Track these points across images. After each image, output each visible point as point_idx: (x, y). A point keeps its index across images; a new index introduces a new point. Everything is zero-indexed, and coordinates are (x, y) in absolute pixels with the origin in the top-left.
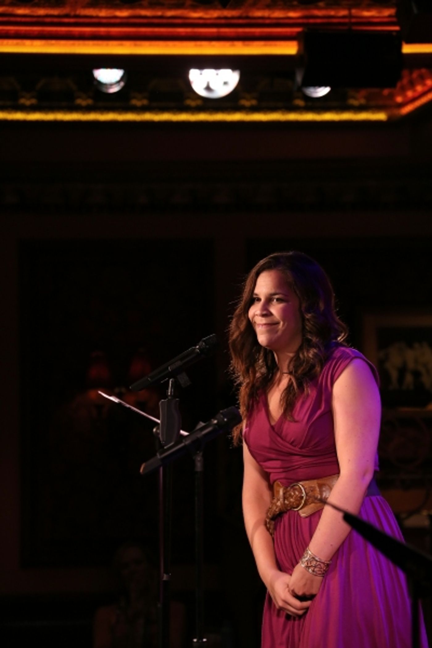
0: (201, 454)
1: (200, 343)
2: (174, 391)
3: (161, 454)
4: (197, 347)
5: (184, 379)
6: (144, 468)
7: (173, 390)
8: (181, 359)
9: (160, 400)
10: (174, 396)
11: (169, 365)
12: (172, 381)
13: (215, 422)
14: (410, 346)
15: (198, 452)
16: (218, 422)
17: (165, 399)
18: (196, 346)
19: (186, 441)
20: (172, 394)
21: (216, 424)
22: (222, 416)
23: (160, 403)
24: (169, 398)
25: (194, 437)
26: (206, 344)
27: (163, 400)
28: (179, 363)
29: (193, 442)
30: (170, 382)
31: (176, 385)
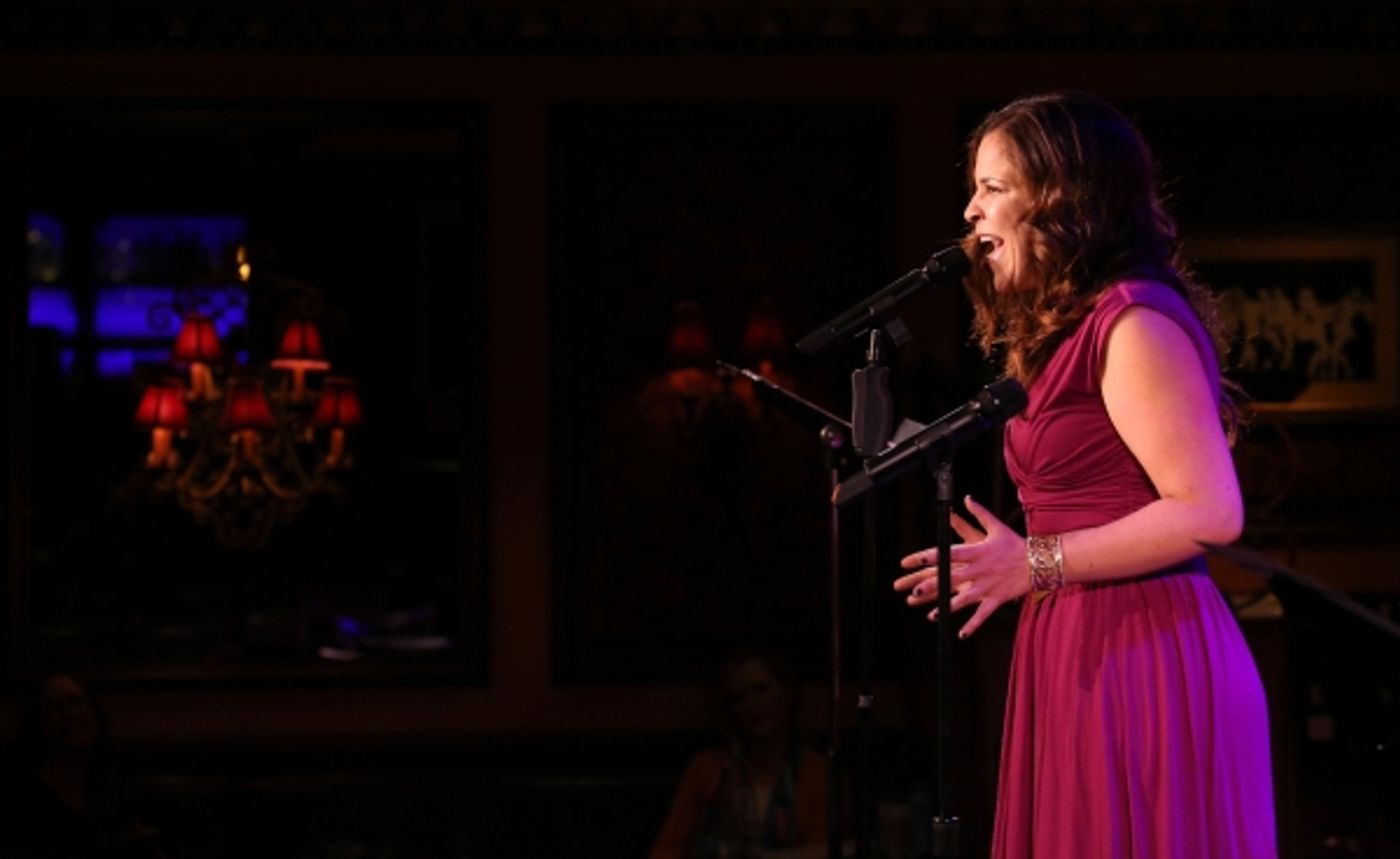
0: (949, 467)
1: (931, 262)
2: (880, 353)
3: (872, 466)
4: (925, 269)
5: (897, 330)
6: (839, 495)
7: (877, 351)
8: (894, 293)
9: (853, 370)
10: (879, 363)
11: (872, 304)
12: (876, 334)
13: (977, 405)
14: (1252, 294)
15: (944, 463)
16: (982, 406)
17: (861, 367)
18: (922, 267)
19: (919, 442)
20: (877, 358)
21: (977, 411)
22: (989, 395)
23: (853, 375)
24: (871, 365)
25: (935, 436)
26: (942, 264)
27: (858, 370)
28: (889, 301)
29: (934, 445)
30: (873, 337)
31: (884, 342)
